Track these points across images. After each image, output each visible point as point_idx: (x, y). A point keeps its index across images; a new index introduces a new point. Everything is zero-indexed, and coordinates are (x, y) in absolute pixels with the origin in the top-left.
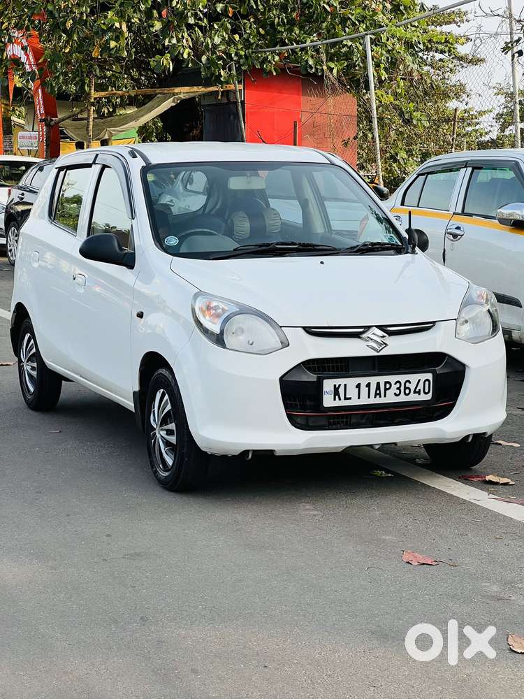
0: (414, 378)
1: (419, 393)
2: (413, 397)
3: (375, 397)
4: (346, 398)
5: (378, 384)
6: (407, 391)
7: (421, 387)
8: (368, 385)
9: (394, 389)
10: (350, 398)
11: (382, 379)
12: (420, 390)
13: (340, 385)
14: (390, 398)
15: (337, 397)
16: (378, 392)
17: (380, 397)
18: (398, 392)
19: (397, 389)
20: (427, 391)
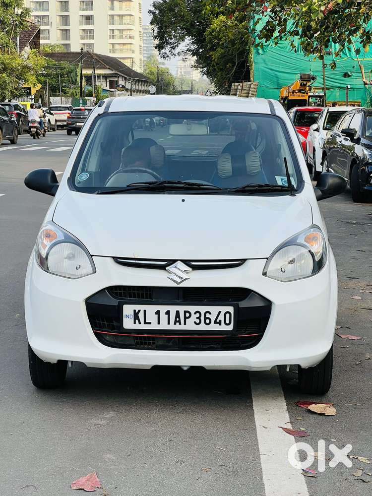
0: (214, 310)
1: (220, 323)
2: (213, 327)
3: (175, 324)
4: (145, 323)
5: (178, 312)
6: (208, 321)
7: (221, 317)
8: (168, 313)
9: (194, 318)
10: (150, 323)
11: (182, 309)
12: (220, 321)
13: (139, 311)
14: (190, 325)
15: (137, 321)
16: (178, 320)
17: (180, 324)
18: (198, 321)
19: (197, 318)
20: (228, 322)
